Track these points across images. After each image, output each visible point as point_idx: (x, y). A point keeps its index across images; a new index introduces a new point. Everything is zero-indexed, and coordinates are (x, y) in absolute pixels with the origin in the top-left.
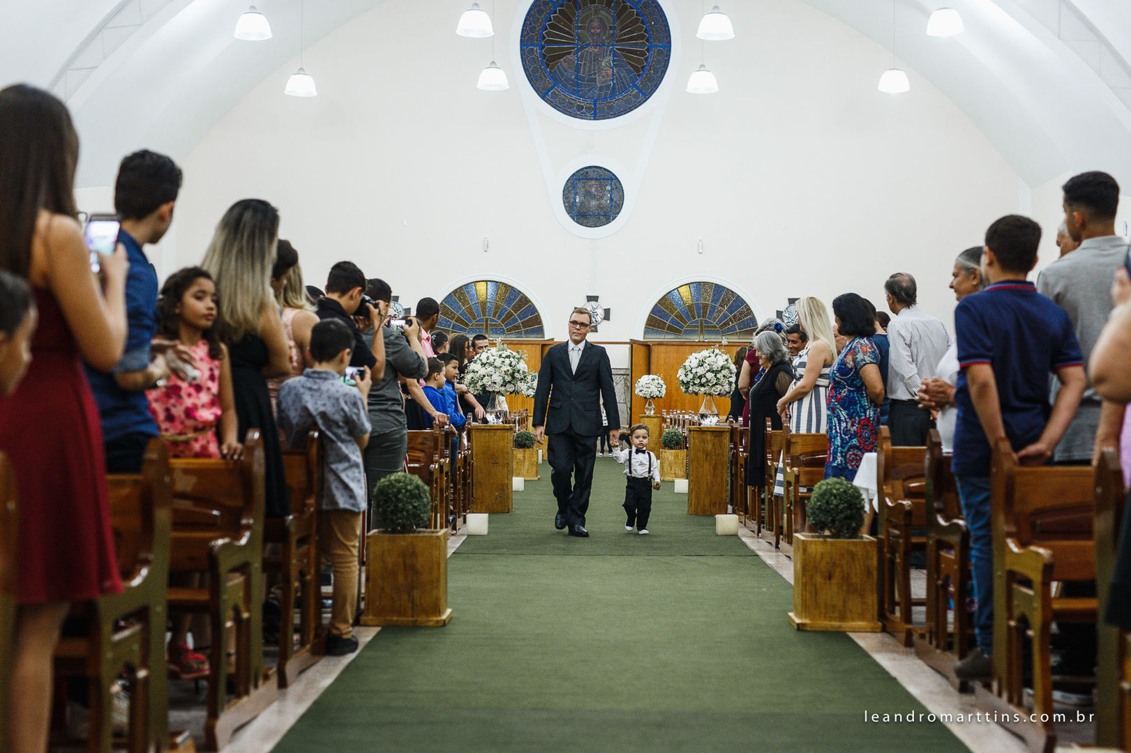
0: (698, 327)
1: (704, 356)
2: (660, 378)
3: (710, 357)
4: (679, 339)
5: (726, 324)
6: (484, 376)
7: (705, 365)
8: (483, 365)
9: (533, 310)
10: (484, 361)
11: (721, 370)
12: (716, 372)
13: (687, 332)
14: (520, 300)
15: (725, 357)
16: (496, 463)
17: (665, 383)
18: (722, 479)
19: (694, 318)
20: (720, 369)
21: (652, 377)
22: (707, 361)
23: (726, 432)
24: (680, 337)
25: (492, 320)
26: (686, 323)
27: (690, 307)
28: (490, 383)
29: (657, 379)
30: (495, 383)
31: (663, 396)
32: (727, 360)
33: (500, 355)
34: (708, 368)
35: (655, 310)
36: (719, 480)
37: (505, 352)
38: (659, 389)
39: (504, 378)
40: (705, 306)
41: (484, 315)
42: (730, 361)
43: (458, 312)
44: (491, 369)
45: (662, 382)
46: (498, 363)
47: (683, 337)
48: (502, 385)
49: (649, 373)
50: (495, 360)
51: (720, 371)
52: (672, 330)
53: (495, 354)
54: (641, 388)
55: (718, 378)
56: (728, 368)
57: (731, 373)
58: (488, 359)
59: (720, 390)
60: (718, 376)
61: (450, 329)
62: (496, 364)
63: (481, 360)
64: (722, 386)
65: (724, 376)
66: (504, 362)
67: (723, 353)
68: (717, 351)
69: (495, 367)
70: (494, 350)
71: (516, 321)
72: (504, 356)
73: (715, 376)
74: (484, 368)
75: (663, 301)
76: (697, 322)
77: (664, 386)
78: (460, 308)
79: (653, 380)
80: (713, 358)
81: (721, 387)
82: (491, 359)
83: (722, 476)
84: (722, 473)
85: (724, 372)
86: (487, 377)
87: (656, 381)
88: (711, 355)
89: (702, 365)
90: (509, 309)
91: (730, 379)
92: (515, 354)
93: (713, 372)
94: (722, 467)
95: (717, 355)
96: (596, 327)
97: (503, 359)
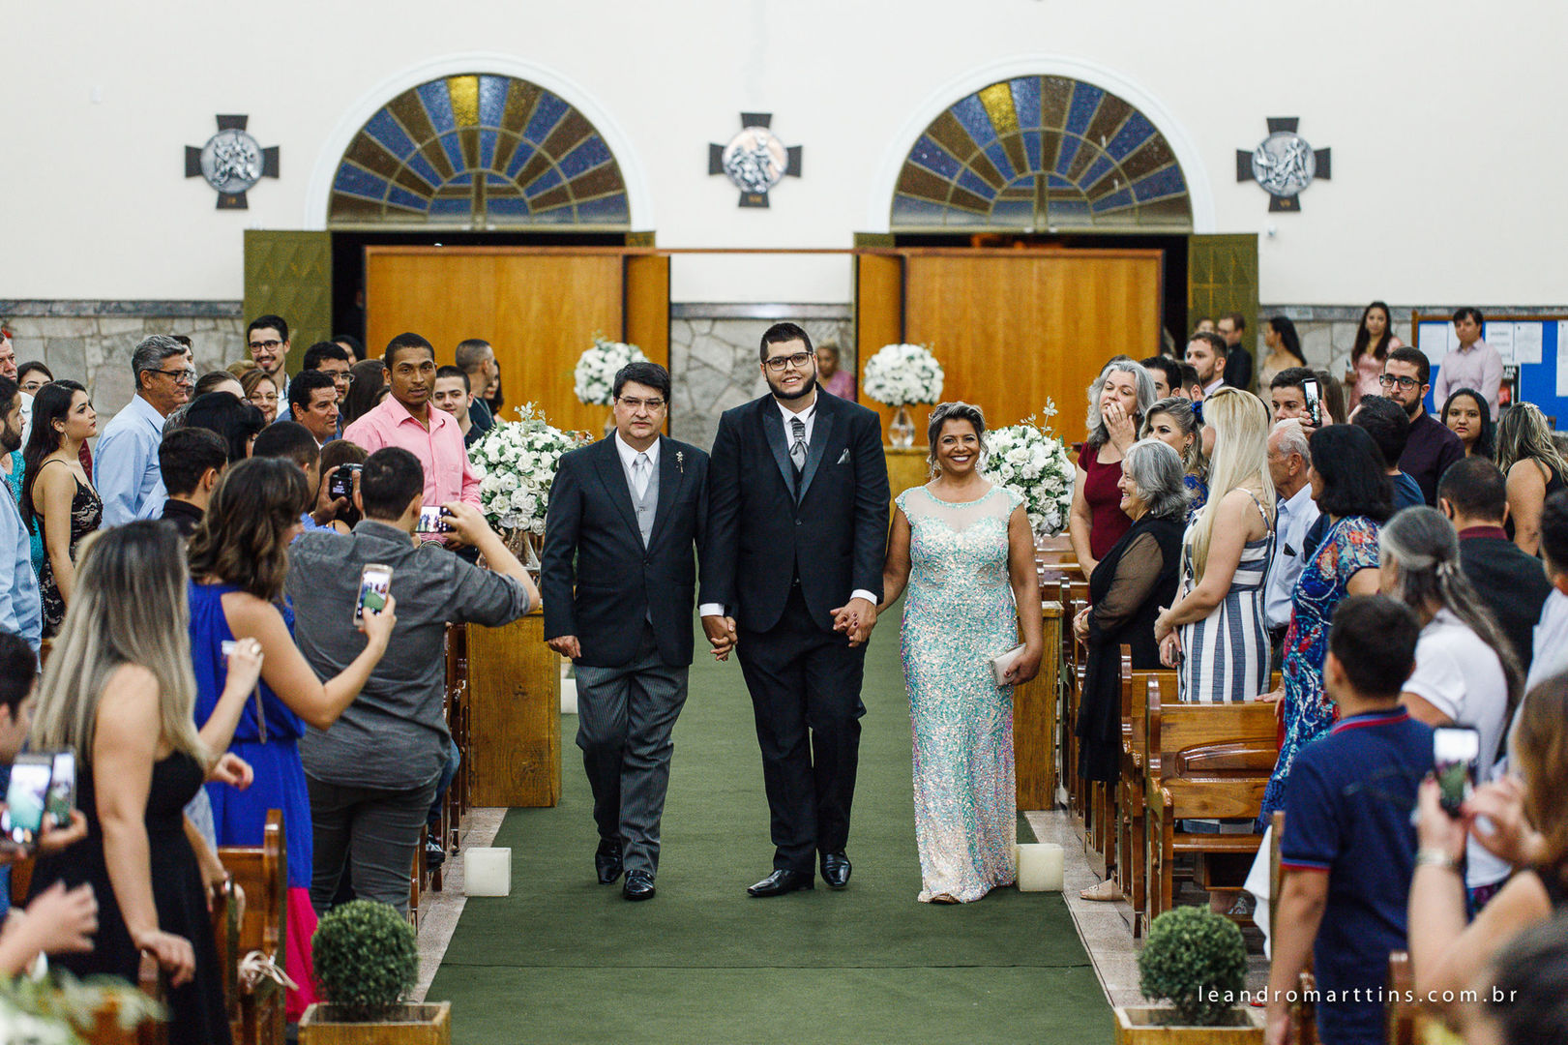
0: (1030, 193)
1: (1001, 445)
2: (927, 354)
3: (1015, 447)
4: (982, 224)
5: (1107, 185)
6: (494, 494)
7: (1004, 467)
8: (492, 466)
9: (599, 149)
10: (494, 458)
11: (1041, 478)
12: (1028, 484)
13: (1003, 208)
14: (567, 123)
15: (1052, 444)
16: (523, 694)
17: (942, 367)
18: (1042, 727)
19: (1021, 168)
20: (1037, 475)
21: (907, 349)
22: (1010, 457)
23: (1054, 618)
24: (984, 220)
25: (492, 178)
26: (999, 183)
27: (1012, 143)
28: (506, 511)
29: (922, 357)
30: (519, 510)
31: (936, 399)
32: (1055, 453)
33: (531, 445)
34: (1011, 474)
35: (921, 148)
36: (1036, 730)
37: (540, 434)
38: (926, 383)
39: (539, 499)
40: (1051, 139)
41: (472, 163)
42: (1062, 454)
43: (403, 156)
44: (509, 478)
45: (932, 363)
46: (525, 464)
47: (993, 219)
48: (534, 516)
49: (901, 339)
50: (517, 456)
51: (1039, 481)
52: (963, 201)
53: (517, 440)
54: (879, 381)
55: (1033, 498)
56: (1057, 473)
57: (1064, 483)
58: (501, 453)
59: (1039, 525)
60: (1035, 492)
61: (384, 201)
62: (520, 466)
63: (484, 454)
64: (1044, 515)
65: (1048, 492)
66: (538, 460)
67: (1047, 434)
68: (1032, 432)
69: (520, 473)
70: (514, 430)
71: (556, 178)
72: (538, 445)
73: (1028, 492)
74: (493, 475)
75: (942, 125)
76: (1029, 180)
77: (940, 375)
78: (410, 148)
79: (911, 358)
80: (1022, 452)
81: (1040, 517)
82: (510, 455)
83: (1043, 721)
84: (1042, 713)
85: (1047, 483)
86: (499, 497)
87: (918, 363)
88: (1020, 442)
89: (997, 468)
90: (539, 149)
91: (1063, 499)
92: (564, 438)
93: (1022, 482)
94: (1044, 701)
95: (1031, 442)
96: (764, 196)
97: (535, 455)
